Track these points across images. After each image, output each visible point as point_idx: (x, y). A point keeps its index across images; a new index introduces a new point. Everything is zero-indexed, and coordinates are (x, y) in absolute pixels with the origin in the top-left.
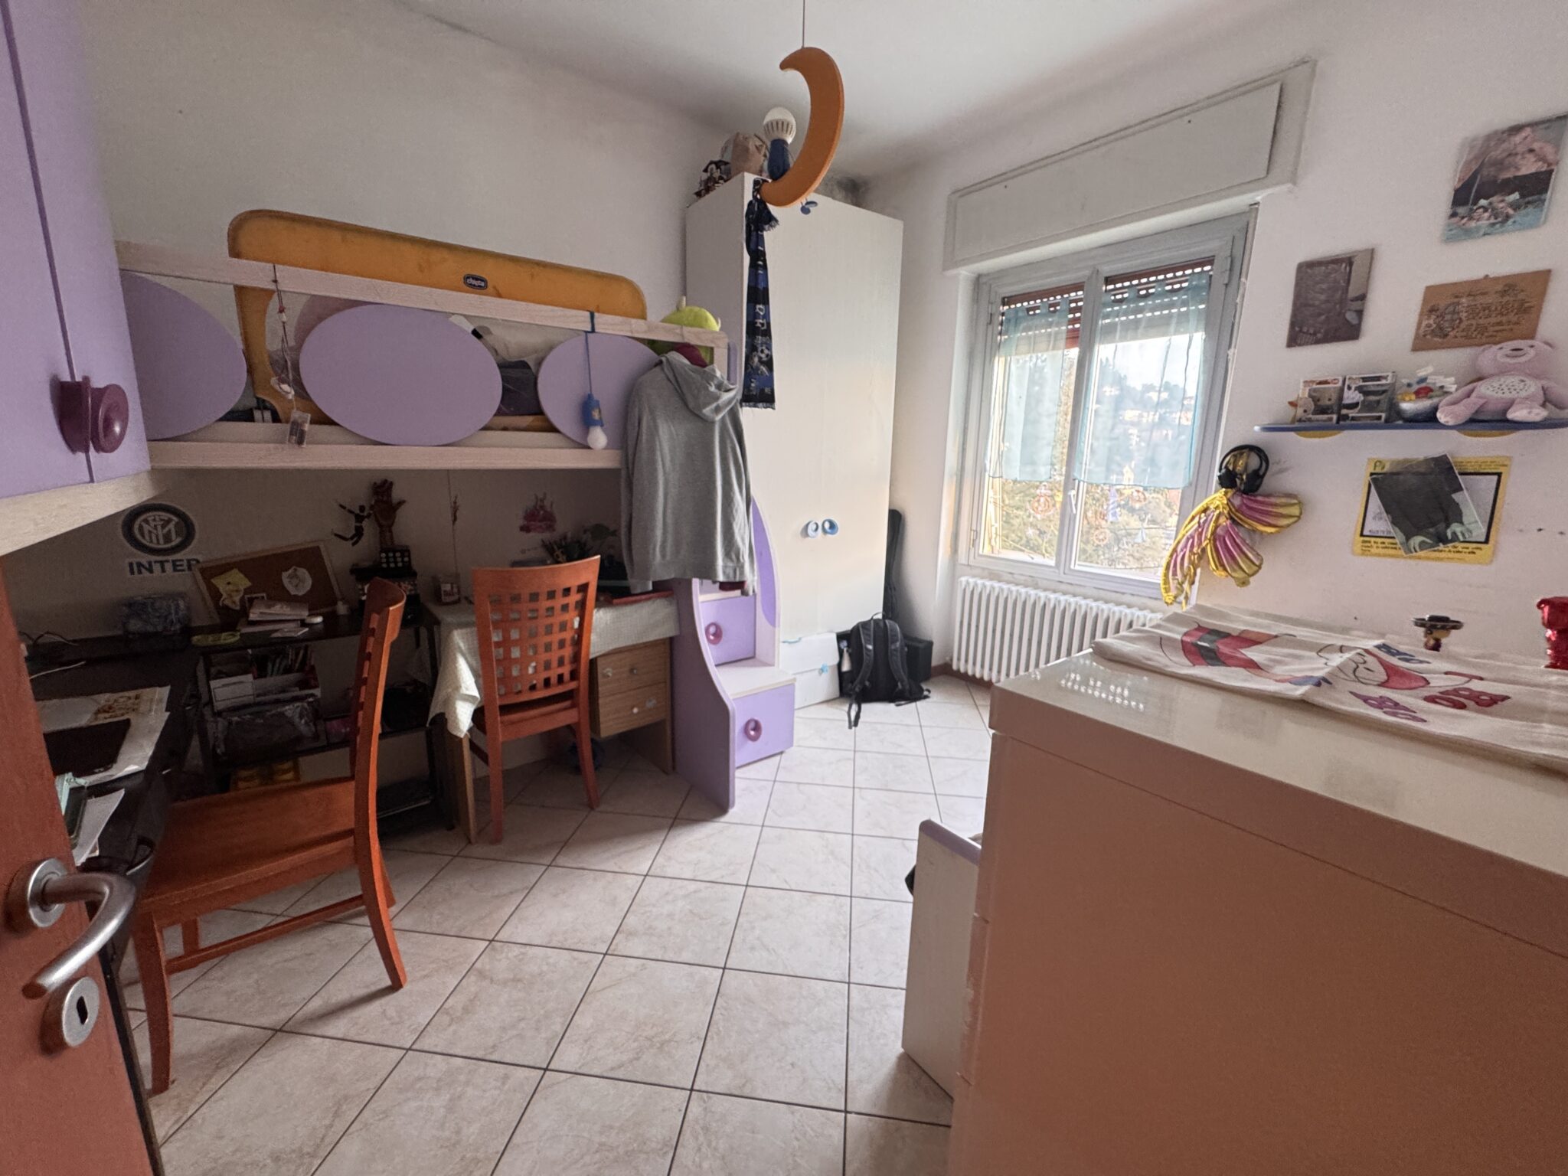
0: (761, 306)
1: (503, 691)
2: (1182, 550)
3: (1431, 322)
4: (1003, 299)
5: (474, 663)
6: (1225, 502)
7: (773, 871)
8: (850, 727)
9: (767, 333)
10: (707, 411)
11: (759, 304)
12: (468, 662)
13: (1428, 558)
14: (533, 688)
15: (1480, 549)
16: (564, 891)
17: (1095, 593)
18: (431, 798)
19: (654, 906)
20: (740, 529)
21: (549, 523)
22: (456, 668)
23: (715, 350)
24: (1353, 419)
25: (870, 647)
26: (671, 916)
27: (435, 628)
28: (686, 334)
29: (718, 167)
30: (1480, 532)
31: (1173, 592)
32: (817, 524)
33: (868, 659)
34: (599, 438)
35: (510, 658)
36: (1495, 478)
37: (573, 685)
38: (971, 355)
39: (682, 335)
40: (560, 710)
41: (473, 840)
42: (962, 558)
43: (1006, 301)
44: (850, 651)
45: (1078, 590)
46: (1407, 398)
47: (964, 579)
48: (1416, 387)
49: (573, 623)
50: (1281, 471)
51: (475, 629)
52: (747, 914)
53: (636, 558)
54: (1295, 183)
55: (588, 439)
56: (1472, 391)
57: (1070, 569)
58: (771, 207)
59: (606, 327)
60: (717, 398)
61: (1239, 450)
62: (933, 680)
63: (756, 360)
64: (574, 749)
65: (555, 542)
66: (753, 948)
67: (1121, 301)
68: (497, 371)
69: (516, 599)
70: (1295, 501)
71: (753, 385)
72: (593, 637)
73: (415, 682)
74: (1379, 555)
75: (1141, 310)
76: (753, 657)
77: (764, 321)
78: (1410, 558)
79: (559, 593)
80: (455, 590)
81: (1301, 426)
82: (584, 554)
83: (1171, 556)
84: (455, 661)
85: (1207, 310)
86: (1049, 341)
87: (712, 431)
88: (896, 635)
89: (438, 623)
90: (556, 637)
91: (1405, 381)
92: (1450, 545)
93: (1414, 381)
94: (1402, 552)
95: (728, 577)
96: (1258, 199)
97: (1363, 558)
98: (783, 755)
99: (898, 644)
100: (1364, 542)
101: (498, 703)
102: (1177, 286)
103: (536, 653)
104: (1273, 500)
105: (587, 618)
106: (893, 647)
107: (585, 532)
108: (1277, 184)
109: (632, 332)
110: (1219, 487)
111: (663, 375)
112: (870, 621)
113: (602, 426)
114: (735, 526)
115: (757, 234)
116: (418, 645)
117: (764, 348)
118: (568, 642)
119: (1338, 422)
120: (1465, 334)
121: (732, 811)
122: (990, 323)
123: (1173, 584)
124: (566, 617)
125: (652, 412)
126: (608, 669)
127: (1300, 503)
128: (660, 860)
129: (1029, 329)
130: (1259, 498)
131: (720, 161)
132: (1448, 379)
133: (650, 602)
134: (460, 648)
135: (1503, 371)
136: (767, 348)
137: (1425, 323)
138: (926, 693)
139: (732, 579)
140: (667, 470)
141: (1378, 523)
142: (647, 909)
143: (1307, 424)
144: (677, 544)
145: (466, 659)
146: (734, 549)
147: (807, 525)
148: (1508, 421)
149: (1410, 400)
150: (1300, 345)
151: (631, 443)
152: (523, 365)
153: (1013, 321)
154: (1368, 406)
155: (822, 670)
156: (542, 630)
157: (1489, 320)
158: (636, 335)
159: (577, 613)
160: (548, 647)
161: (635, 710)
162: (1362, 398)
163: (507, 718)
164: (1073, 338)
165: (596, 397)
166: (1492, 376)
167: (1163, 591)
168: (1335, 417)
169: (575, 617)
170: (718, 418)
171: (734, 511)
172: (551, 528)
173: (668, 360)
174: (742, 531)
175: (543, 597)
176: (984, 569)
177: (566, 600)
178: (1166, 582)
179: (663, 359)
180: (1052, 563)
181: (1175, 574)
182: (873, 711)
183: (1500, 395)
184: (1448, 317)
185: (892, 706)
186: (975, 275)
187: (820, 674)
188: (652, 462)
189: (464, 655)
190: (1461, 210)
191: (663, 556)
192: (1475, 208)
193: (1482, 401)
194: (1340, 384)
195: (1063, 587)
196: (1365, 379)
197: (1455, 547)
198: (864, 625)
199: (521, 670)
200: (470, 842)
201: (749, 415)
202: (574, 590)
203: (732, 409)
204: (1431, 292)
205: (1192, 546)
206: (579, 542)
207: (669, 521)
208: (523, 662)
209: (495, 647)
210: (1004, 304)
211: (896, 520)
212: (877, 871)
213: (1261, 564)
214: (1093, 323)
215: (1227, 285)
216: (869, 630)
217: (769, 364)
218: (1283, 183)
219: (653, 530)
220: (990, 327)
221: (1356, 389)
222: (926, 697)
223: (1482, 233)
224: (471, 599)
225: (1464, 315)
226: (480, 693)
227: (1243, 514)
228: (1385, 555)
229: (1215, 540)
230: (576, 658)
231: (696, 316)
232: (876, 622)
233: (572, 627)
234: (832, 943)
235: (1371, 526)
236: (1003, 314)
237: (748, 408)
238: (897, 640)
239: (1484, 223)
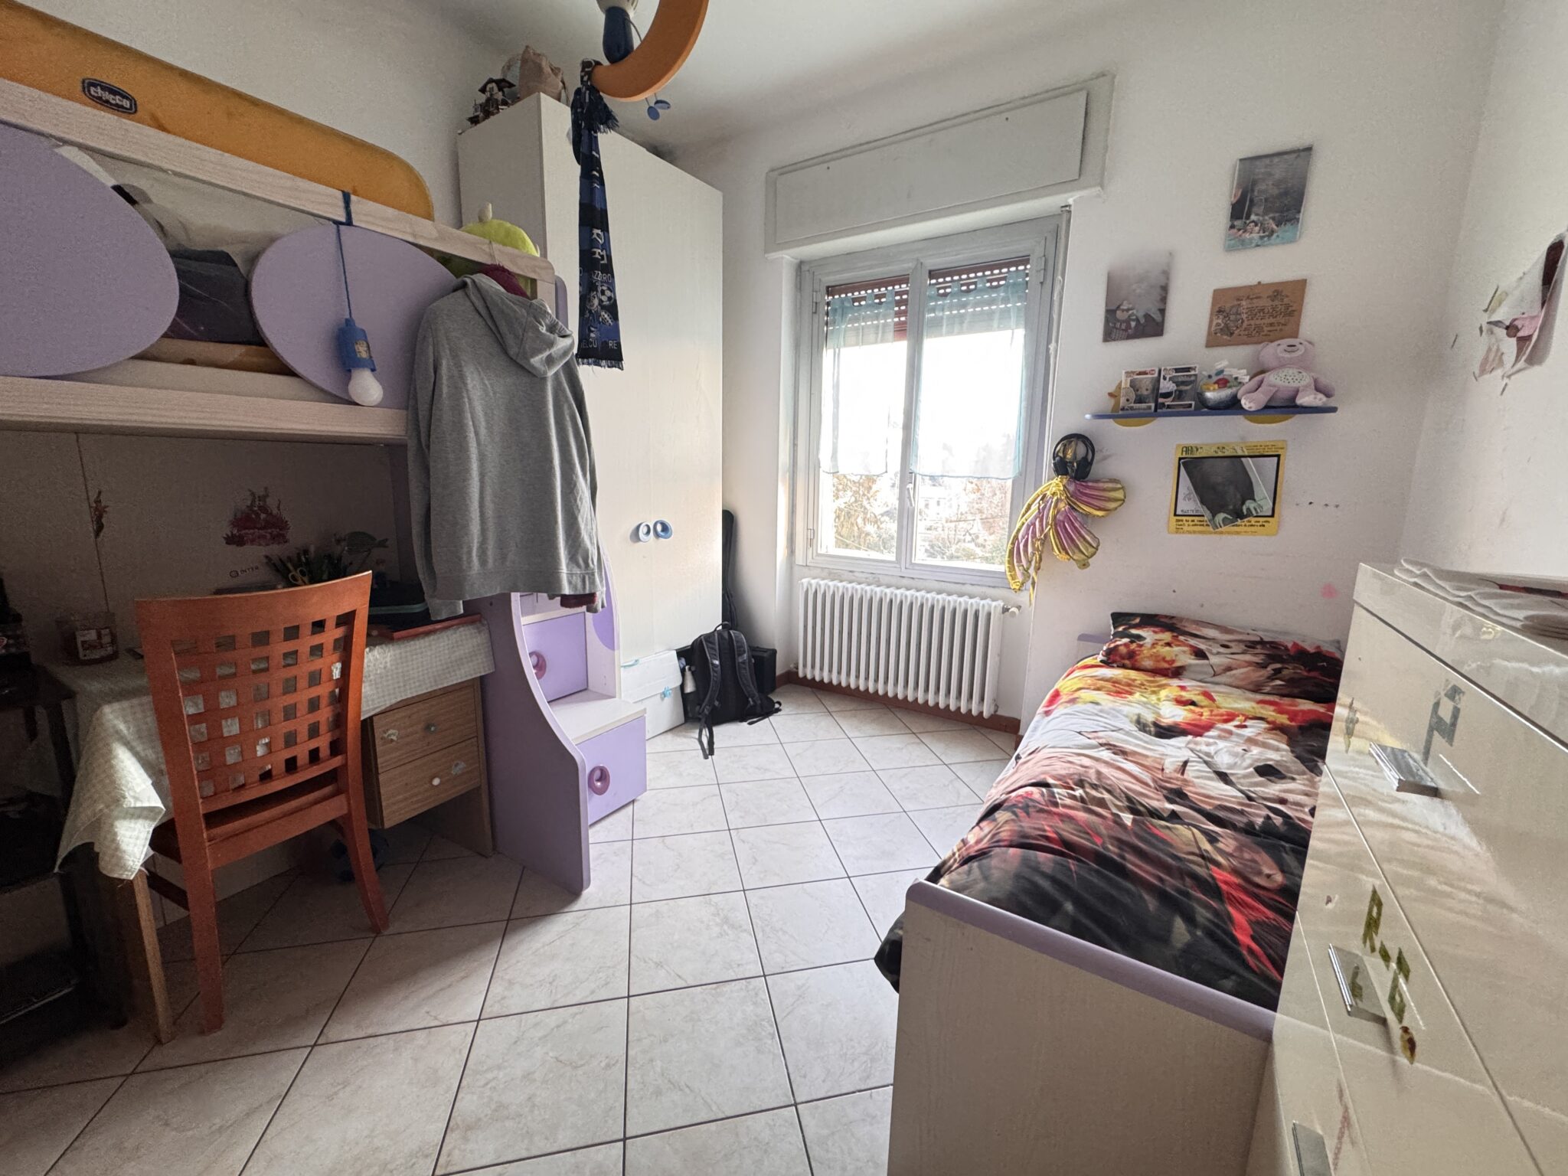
0: (599, 232)
1: (209, 790)
2: (1023, 537)
3: (1220, 321)
4: (828, 287)
5: (150, 754)
6: (1062, 488)
7: (659, 965)
8: (706, 757)
9: (608, 269)
10: (537, 361)
11: (598, 229)
12: (136, 754)
13: (1229, 533)
14: (266, 776)
15: (1268, 522)
16: (345, 1084)
17: (937, 585)
18: (73, 982)
19: (499, 1067)
20: (586, 525)
21: (275, 531)
22: (112, 767)
23: (539, 283)
24: (1169, 407)
25: (717, 662)
26: (528, 1076)
27: (65, 704)
28: (497, 254)
29: (500, 89)
30: (1267, 508)
31: (1020, 579)
32: (648, 526)
33: (715, 676)
34: (369, 387)
35: (222, 737)
36: (1276, 459)
37: (337, 761)
38: (797, 346)
39: (492, 256)
40: (317, 802)
41: (163, 1037)
42: (799, 559)
43: (831, 290)
44: (693, 668)
45: (919, 584)
46: (1212, 388)
47: (805, 581)
48: (1215, 379)
49: (331, 672)
50: (1105, 458)
51: (147, 699)
52: (639, 1040)
53: (439, 568)
54: (1102, 186)
55: (350, 387)
56: (1262, 382)
57: (911, 563)
58: (607, 99)
59: (370, 219)
60: (551, 344)
61: (1069, 439)
62: (777, 690)
63: (596, 302)
64: (341, 850)
65: (290, 559)
66: (658, 1093)
67: (945, 295)
68: (169, 261)
69: (228, 643)
70: (1119, 486)
71: (592, 335)
72: (366, 689)
73: (31, 797)
74: (1189, 532)
75: (964, 306)
76: (586, 689)
77: (604, 253)
78: (1215, 533)
79: (306, 630)
80: (106, 639)
81: (1122, 413)
82: (338, 570)
83: (1013, 543)
84: (108, 756)
85: (1026, 308)
86: (877, 334)
87: (543, 390)
88: (742, 646)
89: (70, 695)
90: (303, 696)
91: (1205, 373)
92: (1246, 520)
93: (1213, 373)
94: (1211, 529)
95: (575, 588)
96: (1071, 201)
97: (1177, 535)
98: (635, 804)
99: (745, 656)
100: (1178, 521)
101: (202, 812)
102: (995, 284)
103: (268, 723)
104: (1101, 485)
105: (354, 662)
106: (740, 660)
107: (338, 541)
108: (1085, 188)
109: (415, 236)
110: (1054, 474)
111: (468, 303)
112: (713, 632)
113: (373, 370)
114: (580, 519)
115: (590, 135)
116: (33, 733)
117: (604, 288)
118: (324, 702)
119: (1156, 410)
120: (1246, 333)
121: (585, 893)
122: (815, 313)
123: (1018, 572)
124: (318, 664)
125: (455, 356)
126: (390, 732)
127: (1123, 488)
128: (497, 989)
129: (857, 320)
130: (1090, 484)
131: (503, 80)
132: (1242, 371)
133: (449, 632)
134: (117, 732)
135: (1282, 365)
136: (609, 289)
137: (1214, 323)
138: (777, 706)
139: (580, 592)
140: (482, 438)
141: (1190, 504)
142: (490, 1076)
143: (1130, 412)
144: (501, 545)
145: (132, 749)
146: (580, 551)
147: (638, 527)
148: (1296, 406)
149: (1214, 390)
150: (1114, 340)
151: (424, 397)
152: (224, 259)
153: (839, 311)
154: (1180, 395)
155: (664, 695)
156: (276, 689)
157: (1263, 321)
158: (422, 242)
159: (336, 656)
160: (290, 713)
161: (436, 782)
162: (1175, 388)
163: (219, 831)
164: (901, 330)
165: (359, 324)
166: (1273, 369)
167: (1010, 578)
168: (1153, 405)
169: (333, 663)
170: (551, 373)
171: (578, 502)
172: (280, 538)
173: (474, 282)
174: (589, 527)
175: (278, 636)
176: (822, 569)
177: (317, 640)
178: (1012, 568)
179: (468, 281)
180: (892, 557)
181: (1019, 561)
182: (725, 733)
183: (1286, 384)
184: (1232, 317)
185: (745, 724)
186: (798, 261)
187: (662, 699)
188: (459, 427)
189: (127, 744)
190: (1238, 223)
191: (483, 562)
192: (1248, 222)
193: (1274, 390)
194: (1156, 375)
195: (905, 582)
196: (1177, 370)
197: (1250, 521)
198: (708, 638)
199: (242, 753)
200: (159, 1042)
201: (589, 375)
202: (331, 624)
203: (567, 363)
204: (1219, 295)
205: (1034, 532)
206: (329, 557)
207: (490, 513)
208: (246, 739)
209: (190, 724)
210: (829, 293)
211: (729, 521)
212: (785, 933)
213: (1098, 545)
214: (920, 315)
215: (1042, 283)
216: (713, 643)
217: (612, 309)
218: (1091, 186)
219: (465, 527)
220: (816, 317)
221: (1170, 379)
222: (778, 710)
223: (1253, 245)
224: (139, 651)
225: (1244, 316)
226: (163, 803)
227: (1077, 499)
228: (1194, 532)
229: (1056, 525)
230: (339, 721)
231: (508, 233)
232: (719, 633)
233: (331, 679)
234: (759, 1051)
235: (1185, 506)
236: (828, 304)
237: (586, 366)
238: (744, 652)
239: (1255, 236)
